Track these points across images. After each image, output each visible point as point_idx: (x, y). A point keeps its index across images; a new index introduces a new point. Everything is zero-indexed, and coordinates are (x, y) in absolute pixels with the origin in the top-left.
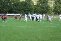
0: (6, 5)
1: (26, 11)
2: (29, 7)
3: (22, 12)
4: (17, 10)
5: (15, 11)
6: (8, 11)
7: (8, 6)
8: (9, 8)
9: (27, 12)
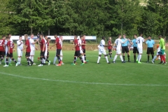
0: (46, 9)
1: (112, 26)
2: (122, 15)
3: (99, 30)
4: (82, 23)
5: (76, 27)
6: (50, 27)
7: (52, 11)
8: (53, 18)
9: (114, 29)
